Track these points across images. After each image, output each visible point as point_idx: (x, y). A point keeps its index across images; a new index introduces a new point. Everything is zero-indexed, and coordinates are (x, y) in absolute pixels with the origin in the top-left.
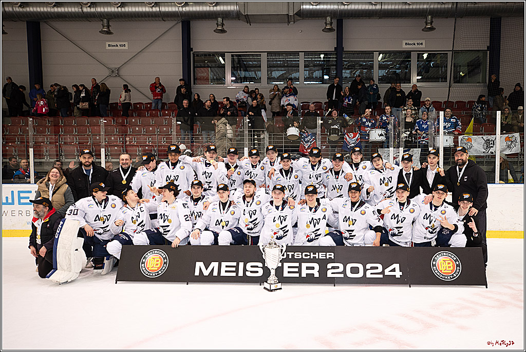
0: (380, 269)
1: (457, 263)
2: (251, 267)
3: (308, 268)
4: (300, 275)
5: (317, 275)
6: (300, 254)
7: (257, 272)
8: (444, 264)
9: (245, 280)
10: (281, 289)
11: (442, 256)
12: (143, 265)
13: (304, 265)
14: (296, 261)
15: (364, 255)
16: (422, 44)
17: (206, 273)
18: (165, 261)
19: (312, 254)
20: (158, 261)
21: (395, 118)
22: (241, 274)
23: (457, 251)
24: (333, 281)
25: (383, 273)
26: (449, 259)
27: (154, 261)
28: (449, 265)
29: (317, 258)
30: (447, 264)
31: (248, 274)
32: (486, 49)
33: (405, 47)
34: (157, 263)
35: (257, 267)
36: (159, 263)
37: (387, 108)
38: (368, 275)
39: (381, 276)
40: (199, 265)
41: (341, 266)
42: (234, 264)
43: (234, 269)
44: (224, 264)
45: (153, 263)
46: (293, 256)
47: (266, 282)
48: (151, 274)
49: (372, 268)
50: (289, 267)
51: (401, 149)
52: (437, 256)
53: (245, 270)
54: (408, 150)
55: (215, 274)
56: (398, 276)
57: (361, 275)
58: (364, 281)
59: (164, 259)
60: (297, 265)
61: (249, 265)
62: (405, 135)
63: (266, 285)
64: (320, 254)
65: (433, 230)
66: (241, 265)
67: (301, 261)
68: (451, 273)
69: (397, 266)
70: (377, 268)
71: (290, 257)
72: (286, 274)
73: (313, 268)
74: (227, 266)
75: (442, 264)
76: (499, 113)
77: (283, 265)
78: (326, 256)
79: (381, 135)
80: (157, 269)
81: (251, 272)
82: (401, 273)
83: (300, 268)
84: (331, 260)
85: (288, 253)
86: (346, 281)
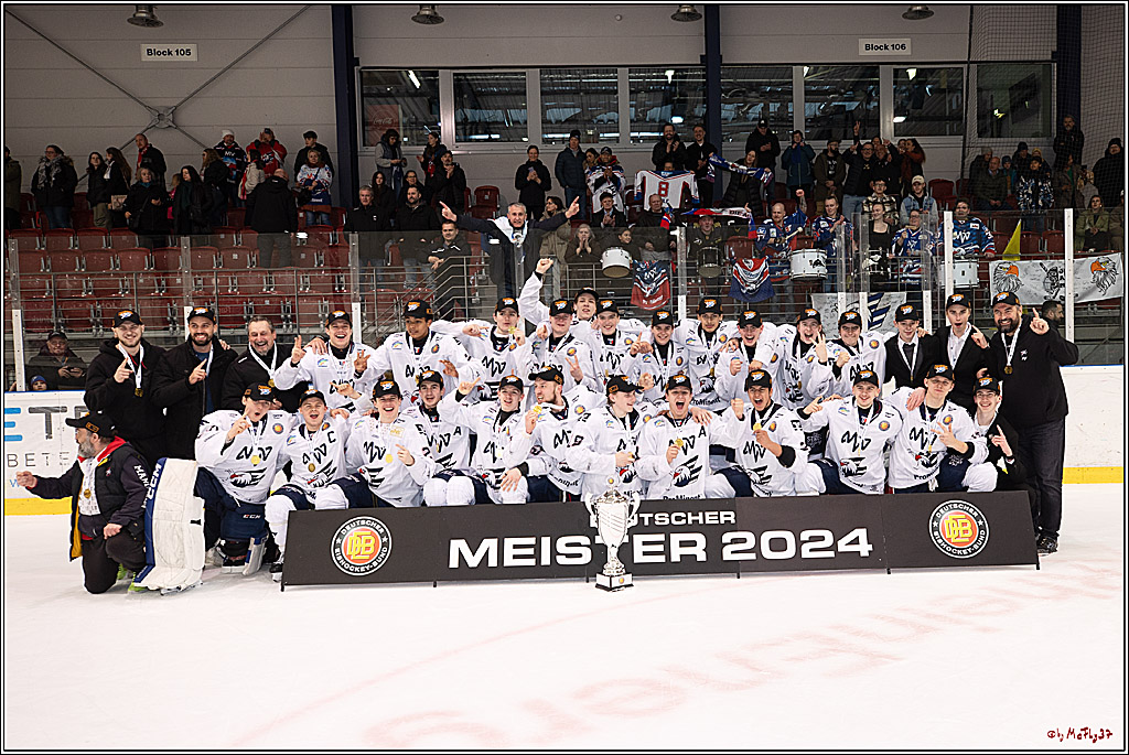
0: (829, 541)
1: (981, 523)
2: (567, 545)
3: (683, 544)
4: (668, 557)
5: (702, 557)
6: (667, 515)
7: (580, 555)
8: (955, 525)
9: (556, 572)
10: (631, 585)
11: (950, 510)
12: (337, 550)
13: (675, 538)
14: (659, 530)
15: (795, 513)
16: (903, 47)
17: (473, 561)
18: (385, 539)
19: (690, 514)
20: (368, 541)
21: (847, 226)
22: (546, 560)
23: (978, 499)
24: (735, 569)
25: (834, 548)
26: (963, 516)
27: (360, 542)
28: (965, 528)
29: (701, 522)
30: (960, 524)
31: (561, 560)
32: (1050, 57)
33: (864, 55)
34: (368, 545)
35: (579, 545)
36: (371, 545)
37: (830, 202)
38: (806, 553)
39: (831, 554)
40: (458, 546)
41: (750, 537)
42: (532, 541)
43: (531, 551)
44: (509, 542)
45: (359, 546)
46: (652, 520)
47: (601, 573)
48: (357, 569)
49: (813, 539)
50: (644, 543)
51: (863, 295)
52: (941, 511)
53: (554, 553)
54: (879, 297)
55: (493, 562)
56: (864, 553)
57: (790, 552)
58: (798, 565)
59: (382, 537)
60: (661, 537)
61: (561, 543)
62: (871, 263)
63: (601, 579)
64: (707, 514)
65: (931, 459)
66: (546, 542)
67: (668, 530)
68: (968, 543)
69: (861, 533)
70: (822, 538)
71: (646, 523)
72: (639, 558)
73: (694, 544)
74: (515, 547)
75: (951, 525)
76: (1069, 213)
77: (631, 539)
78: (719, 519)
79: (817, 263)
80: (367, 557)
81: (568, 556)
82: (870, 547)
83: (667, 543)
84: (729, 527)
85: (641, 515)
86: (760, 566)
